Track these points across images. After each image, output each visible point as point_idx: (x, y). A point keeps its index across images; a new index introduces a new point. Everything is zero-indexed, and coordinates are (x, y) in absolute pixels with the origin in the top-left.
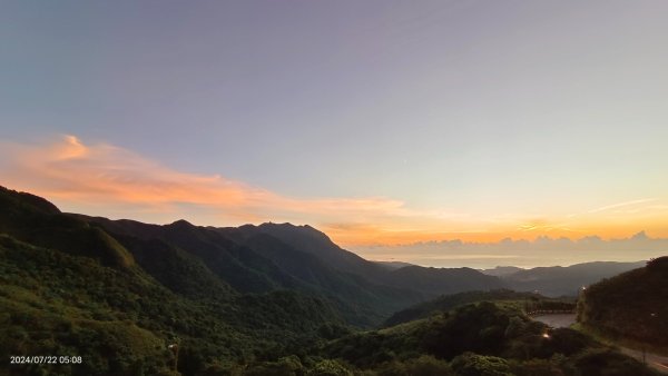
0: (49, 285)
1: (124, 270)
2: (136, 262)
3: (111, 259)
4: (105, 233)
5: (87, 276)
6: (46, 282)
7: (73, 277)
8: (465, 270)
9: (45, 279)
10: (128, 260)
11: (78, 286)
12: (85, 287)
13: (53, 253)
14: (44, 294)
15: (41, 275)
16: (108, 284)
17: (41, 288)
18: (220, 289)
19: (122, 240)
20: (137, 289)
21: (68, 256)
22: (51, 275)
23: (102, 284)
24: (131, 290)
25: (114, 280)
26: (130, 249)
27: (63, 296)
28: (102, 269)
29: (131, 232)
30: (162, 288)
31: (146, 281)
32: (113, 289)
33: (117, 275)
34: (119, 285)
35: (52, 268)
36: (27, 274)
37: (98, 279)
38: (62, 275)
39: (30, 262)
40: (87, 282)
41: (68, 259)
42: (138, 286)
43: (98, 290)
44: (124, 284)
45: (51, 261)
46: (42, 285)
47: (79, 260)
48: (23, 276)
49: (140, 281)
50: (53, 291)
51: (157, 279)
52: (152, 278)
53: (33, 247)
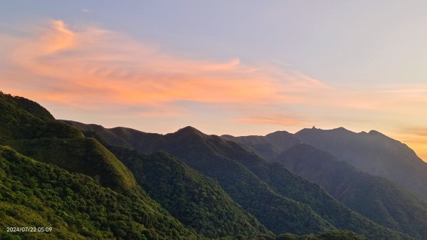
0: (53, 206)
1: (125, 193)
2: (139, 182)
3: (110, 179)
4: (101, 145)
5: (88, 198)
6: (49, 202)
7: (74, 198)
9: (48, 199)
10: (129, 180)
11: (80, 210)
12: (87, 211)
13: (52, 169)
15: (44, 193)
16: (110, 208)
17: (46, 209)
18: (244, 225)
19: (122, 155)
21: (67, 172)
22: (53, 194)
23: (104, 209)
25: (115, 204)
26: (130, 166)
27: (67, 220)
28: (102, 190)
31: (152, 208)
32: (117, 214)
33: (119, 198)
34: (121, 211)
35: (54, 186)
36: (31, 191)
37: (99, 202)
38: (64, 195)
39: (32, 179)
40: (89, 204)
41: (67, 176)
42: (142, 214)
43: (100, 215)
44: (127, 210)
45: (52, 178)
46: (47, 205)
47: (78, 178)
48: (28, 195)
49: (144, 208)
50: (57, 213)
51: (163, 206)
52: (157, 205)
53: (33, 161)
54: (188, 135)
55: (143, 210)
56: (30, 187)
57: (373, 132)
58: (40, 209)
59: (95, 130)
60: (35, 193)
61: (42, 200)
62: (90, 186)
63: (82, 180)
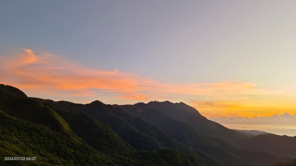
0: (24, 141)
1: (64, 133)
2: (71, 128)
3: (56, 126)
4: (52, 110)
5: (44, 137)
6: (23, 139)
7: (37, 137)
9: (22, 138)
10: (66, 127)
11: (40, 143)
12: (43, 143)
13: (25, 122)
15: (19, 135)
17: (21, 143)
19: (61, 114)
20: (72, 145)
21: (33, 124)
22: (25, 135)
23: (52, 142)
24: (69, 146)
25: (58, 140)
26: (67, 120)
27: (32, 148)
28: (52, 132)
29: (65, 107)
30: (87, 145)
31: (77, 140)
32: (60, 144)
33: (61, 136)
34: (62, 143)
35: (26, 131)
36: (13, 134)
37: (50, 139)
38: (31, 136)
39: (14, 128)
40: (44, 140)
41: (33, 125)
43: (50, 145)
44: (65, 142)
45: (24, 127)
46: (21, 141)
47: (39, 127)
48: (11, 136)
49: (74, 140)
50: (27, 145)
51: (83, 139)
52: (80, 139)
54: (97, 104)
55: (73, 142)
56: (12, 132)
57: (181, 103)
58: (17, 143)
59: (49, 102)
60: (15, 135)
61: (19, 138)
62: (45, 130)
63: (41, 127)
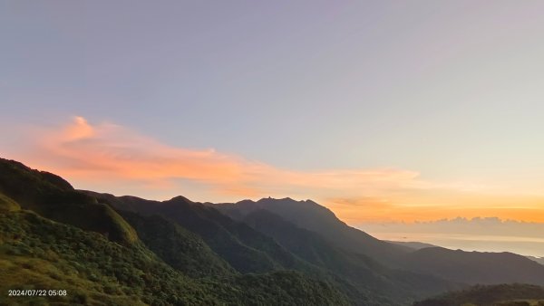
0: (66, 258)
1: (129, 246)
2: (140, 237)
3: (117, 235)
4: (113, 211)
5: (98, 251)
6: (64, 255)
7: (86, 251)
8: (507, 255)
9: (63, 253)
10: (132, 236)
11: (90, 260)
12: (97, 261)
13: (69, 228)
14: (63, 267)
15: (60, 248)
16: (115, 258)
17: (61, 261)
18: (220, 268)
20: (141, 265)
21: (81, 231)
22: (68, 249)
23: (110, 259)
24: (136, 266)
25: (120, 255)
26: (134, 225)
27: (79, 270)
28: (110, 244)
29: (134, 208)
30: (164, 264)
31: (149, 257)
32: (122, 263)
33: (124, 250)
34: (125, 261)
35: (69, 242)
36: (48, 247)
37: (107, 254)
38: (77, 249)
39: (50, 237)
40: (98, 256)
41: (81, 233)
42: (141, 262)
43: (107, 264)
44: (130, 259)
45: (68, 235)
46: (60, 258)
47: (90, 235)
48: (45, 250)
49: (143, 257)
50: (70, 264)
51: (158, 255)
52: (154, 255)
53: (53, 222)
54: (180, 202)
55: (141, 259)
56: (48, 243)
57: (309, 201)
58: (55, 261)
59: (107, 198)
60: (52, 248)
61: (58, 253)
62: (100, 241)
63: (93, 237)
